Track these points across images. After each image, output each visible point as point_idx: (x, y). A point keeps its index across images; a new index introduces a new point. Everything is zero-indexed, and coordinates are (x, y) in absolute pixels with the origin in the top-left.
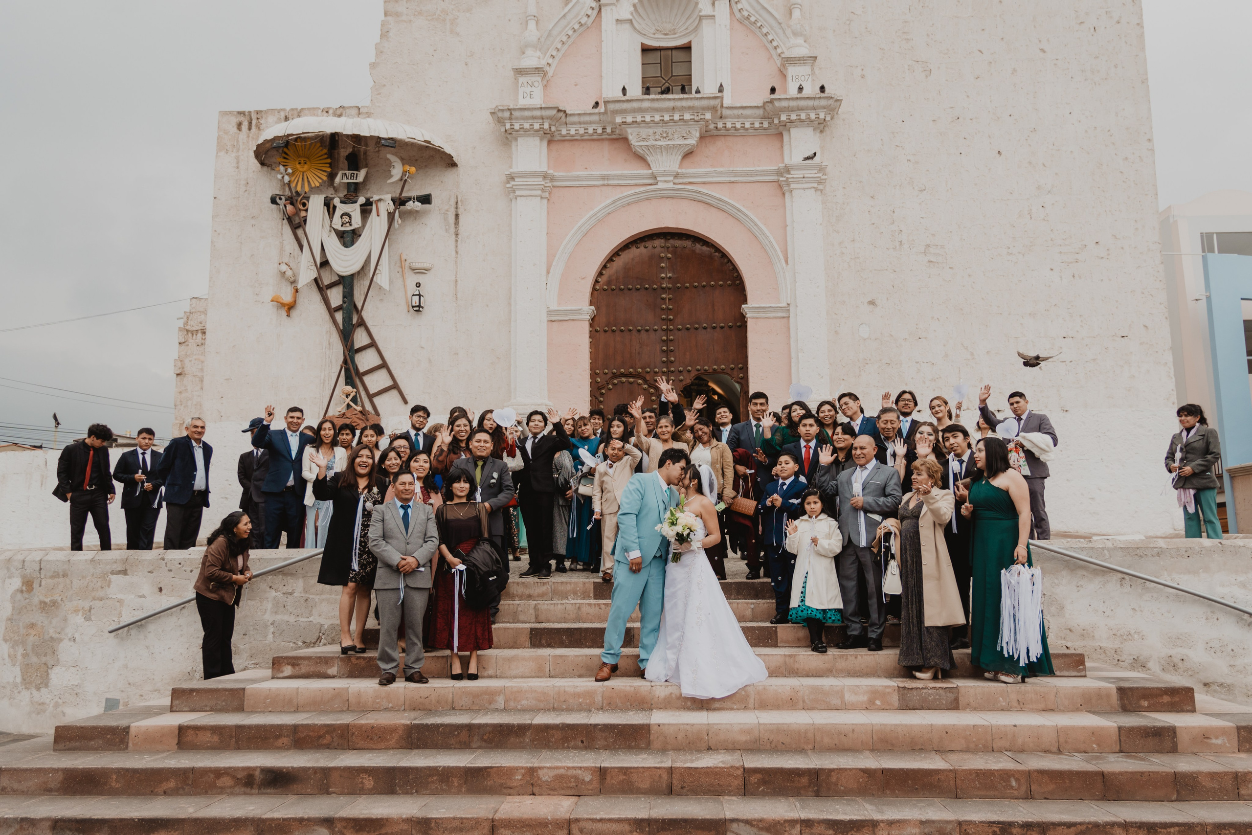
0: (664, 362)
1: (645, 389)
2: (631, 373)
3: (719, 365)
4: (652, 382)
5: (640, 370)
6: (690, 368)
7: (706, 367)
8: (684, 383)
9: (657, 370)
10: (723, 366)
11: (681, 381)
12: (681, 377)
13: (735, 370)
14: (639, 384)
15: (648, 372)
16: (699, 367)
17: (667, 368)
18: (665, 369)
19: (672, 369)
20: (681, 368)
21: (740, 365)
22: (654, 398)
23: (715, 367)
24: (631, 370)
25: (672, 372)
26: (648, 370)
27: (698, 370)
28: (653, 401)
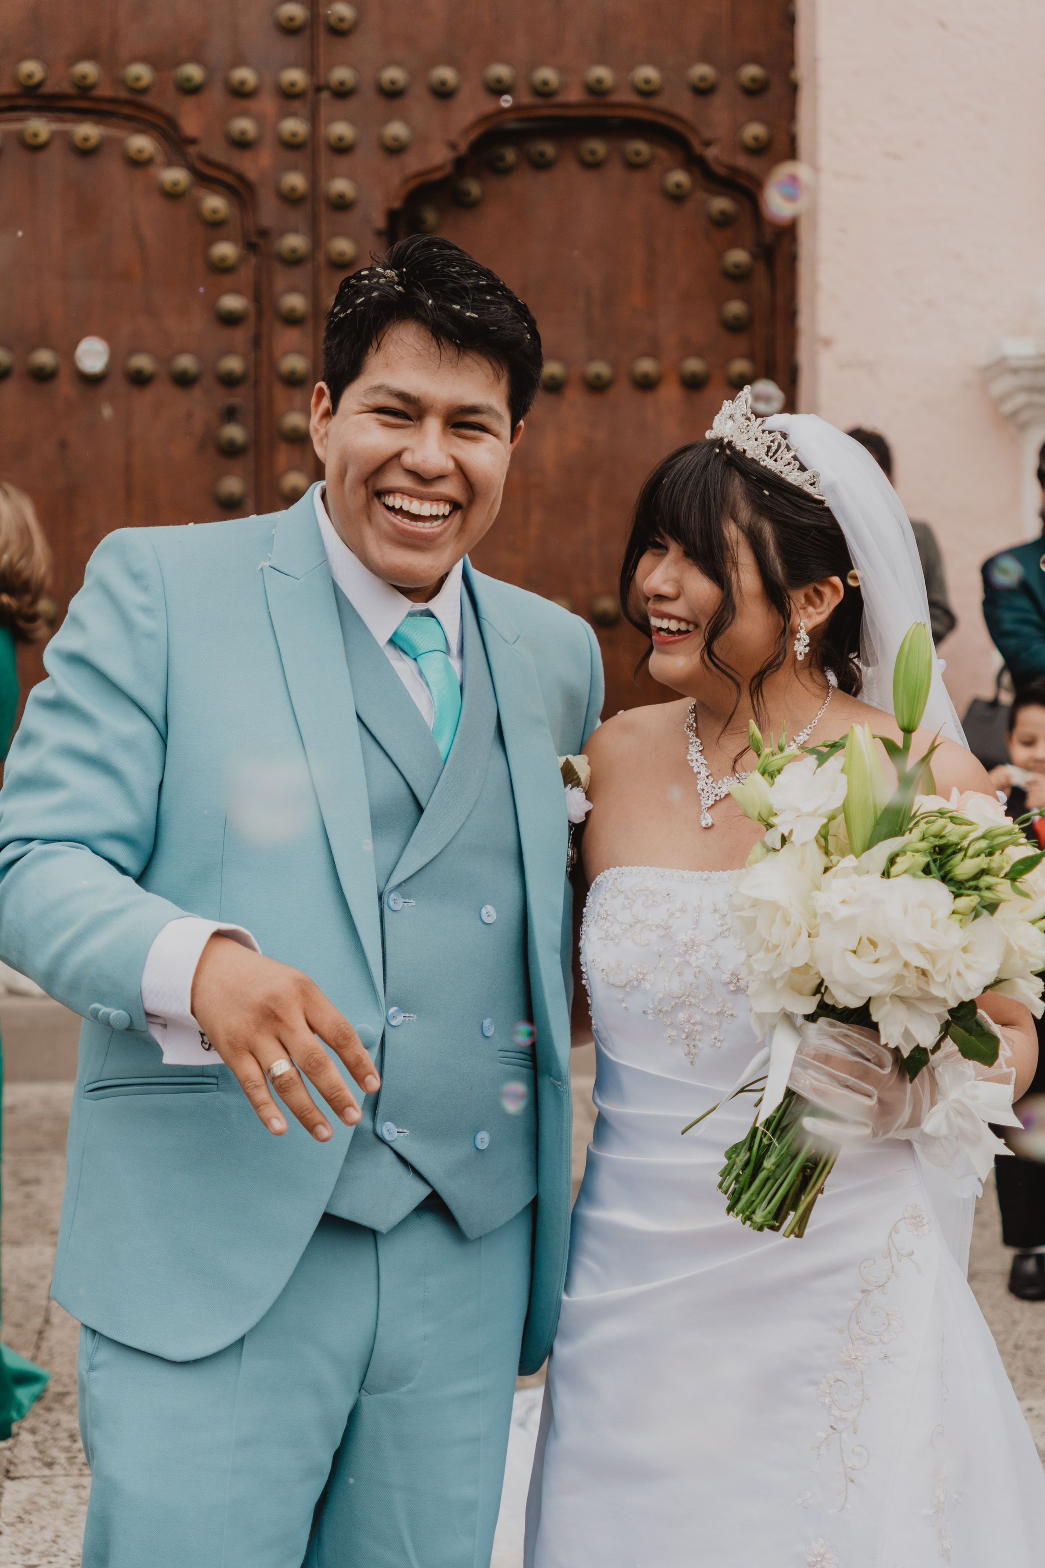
0: (289, 30)
1: (172, 195)
2: (84, 89)
3: (624, 66)
4: (219, 153)
5: (141, 72)
6: (446, 74)
7: (547, 74)
8: (413, 163)
9: (245, 75)
10: (648, 73)
11: (395, 150)
12: (397, 130)
13: (719, 101)
14: (137, 163)
15: (190, 90)
16: (501, 71)
17: (312, 68)
18: (295, 76)
19: (341, 74)
20: (394, 74)
21: (751, 71)
22: (225, 250)
23: (601, 73)
24: (87, 69)
25: (342, 93)
26: (194, 72)
27: (497, 89)
28: (221, 269)
